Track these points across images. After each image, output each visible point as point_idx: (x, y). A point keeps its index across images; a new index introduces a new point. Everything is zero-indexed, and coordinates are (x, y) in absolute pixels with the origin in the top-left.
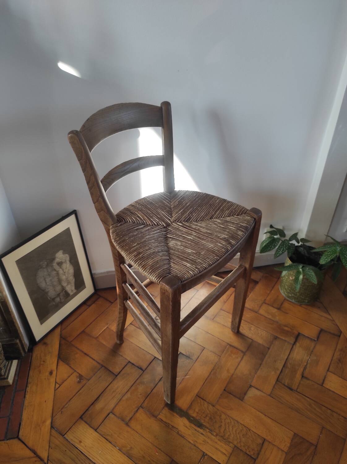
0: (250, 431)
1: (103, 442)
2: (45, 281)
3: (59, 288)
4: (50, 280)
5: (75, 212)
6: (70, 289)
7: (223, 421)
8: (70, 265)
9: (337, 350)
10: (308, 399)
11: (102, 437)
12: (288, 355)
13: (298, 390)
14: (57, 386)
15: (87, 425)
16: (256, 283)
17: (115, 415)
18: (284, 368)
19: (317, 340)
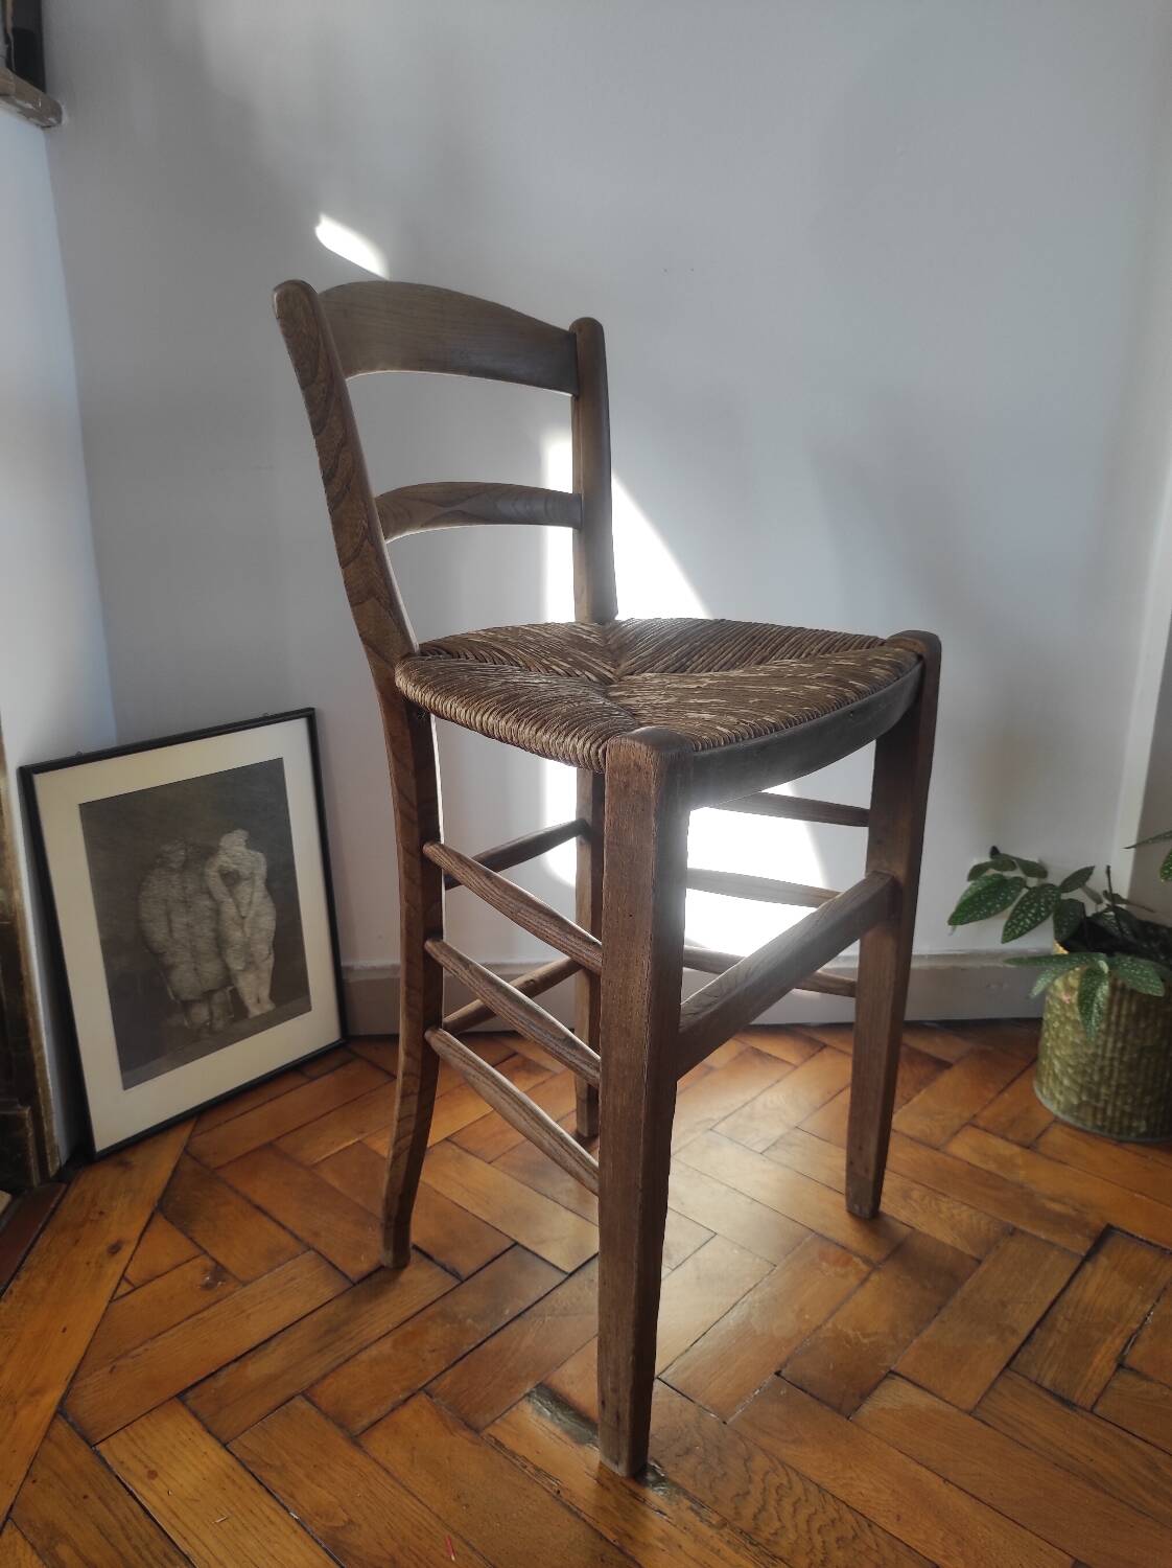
0: (874, 1526)
1: (240, 1488)
2: (170, 921)
3: (211, 969)
4: (188, 925)
5: (310, 716)
6: (255, 989)
7: (757, 1478)
8: (265, 897)
10: (1144, 1447)
11: (240, 1470)
12: (1058, 1291)
13: (1098, 1410)
14: (125, 1288)
15: (195, 1424)
16: (942, 1065)
17: (313, 1404)
18: (1038, 1331)
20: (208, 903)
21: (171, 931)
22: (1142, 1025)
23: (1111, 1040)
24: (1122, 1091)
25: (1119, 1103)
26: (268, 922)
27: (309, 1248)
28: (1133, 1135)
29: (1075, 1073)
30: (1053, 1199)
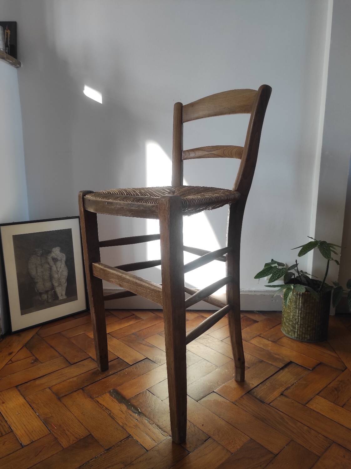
1: (25, 407)
2: (37, 270)
3: (48, 285)
4: (42, 271)
6: (61, 292)
8: (65, 266)
10: (282, 414)
11: (27, 403)
12: (270, 376)
13: (271, 404)
14: (10, 362)
15: (19, 393)
16: (256, 322)
17: (51, 390)
18: (260, 385)
19: (312, 370)
20: (48, 266)
21: (37, 273)
22: (306, 306)
23: (298, 310)
24: (302, 326)
25: (301, 330)
26: (66, 273)
27: (62, 356)
28: (306, 340)
29: (289, 321)
30: (276, 354)
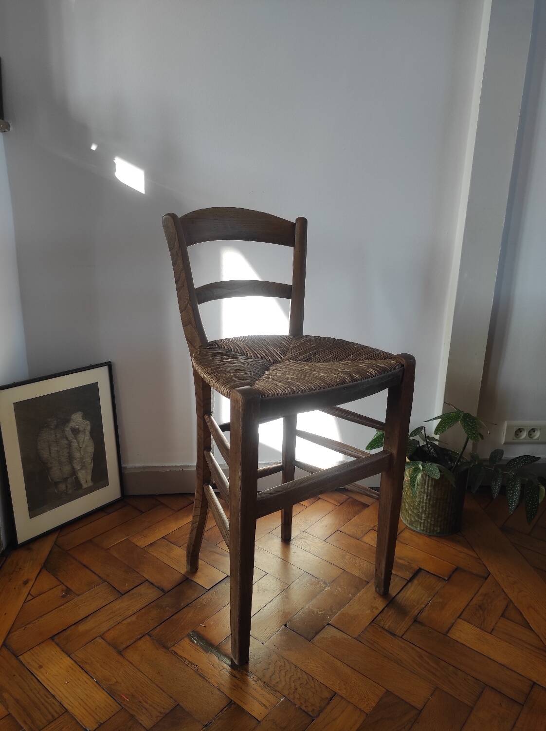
0: (314, 680)
1: (75, 671)
2: (50, 450)
3: (67, 469)
4: (57, 451)
5: (109, 365)
6: (85, 477)
7: (273, 664)
8: (90, 439)
9: (480, 593)
10: (419, 650)
11: (76, 665)
12: (396, 593)
14: (30, 597)
15: (58, 649)
16: (366, 506)
17: (104, 640)
18: (386, 608)
19: (448, 579)
20: (66, 442)
21: (50, 453)
23: (425, 495)
24: (430, 516)
25: (429, 520)
26: (91, 449)
27: (105, 581)
28: (435, 533)
29: (413, 509)
30: (399, 558)
